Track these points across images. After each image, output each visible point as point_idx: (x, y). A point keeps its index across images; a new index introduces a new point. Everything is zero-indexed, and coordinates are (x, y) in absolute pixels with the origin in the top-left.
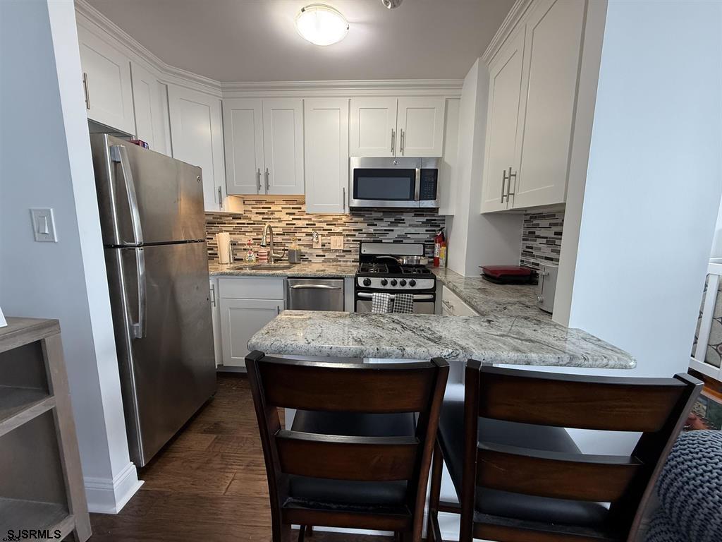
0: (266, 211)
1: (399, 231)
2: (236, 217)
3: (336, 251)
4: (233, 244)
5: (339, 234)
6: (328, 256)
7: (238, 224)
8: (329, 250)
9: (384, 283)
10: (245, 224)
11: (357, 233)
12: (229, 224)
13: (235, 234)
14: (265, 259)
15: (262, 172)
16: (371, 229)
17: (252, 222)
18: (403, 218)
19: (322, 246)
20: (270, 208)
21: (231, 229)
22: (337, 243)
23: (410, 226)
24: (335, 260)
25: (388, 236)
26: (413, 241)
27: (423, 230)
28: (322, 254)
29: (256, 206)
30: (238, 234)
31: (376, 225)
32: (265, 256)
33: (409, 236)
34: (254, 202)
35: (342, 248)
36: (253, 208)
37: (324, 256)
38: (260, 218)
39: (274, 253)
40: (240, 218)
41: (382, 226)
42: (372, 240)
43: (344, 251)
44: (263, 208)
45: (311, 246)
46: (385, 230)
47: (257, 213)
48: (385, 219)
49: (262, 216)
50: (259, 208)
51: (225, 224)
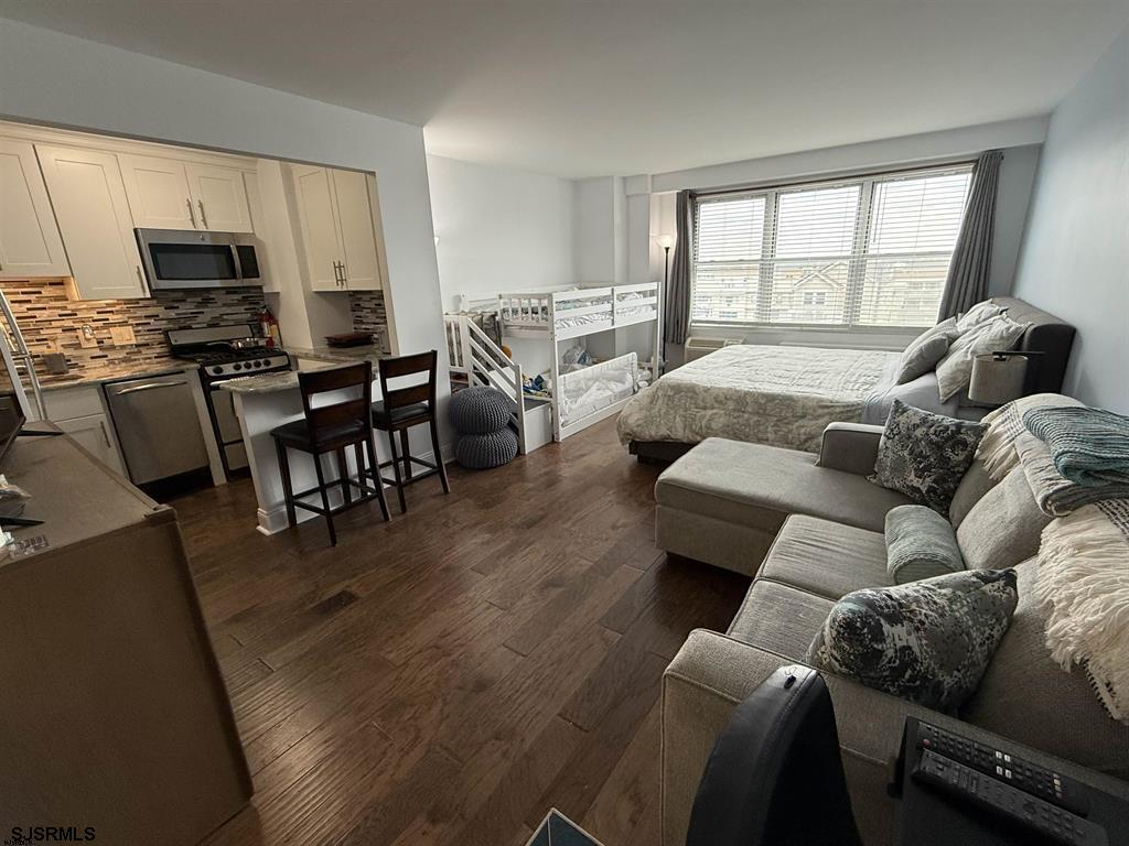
1: (209, 313)
3: (123, 347)
5: (124, 324)
6: (112, 355)
8: (113, 347)
9: (237, 368)
11: (152, 321)
16: (172, 314)
18: (212, 296)
19: (98, 343)
22: (124, 336)
23: (224, 305)
24: (125, 360)
25: (199, 320)
26: (232, 323)
27: (242, 309)
28: (101, 353)
31: (178, 308)
33: (225, 317)
35: (134, 342)
37: (106, 356)
41: (186, 308)
42: (177, 327)
43: (136, 346)
45: (78, 346)
46: (192, 313)
48: (189, 300)
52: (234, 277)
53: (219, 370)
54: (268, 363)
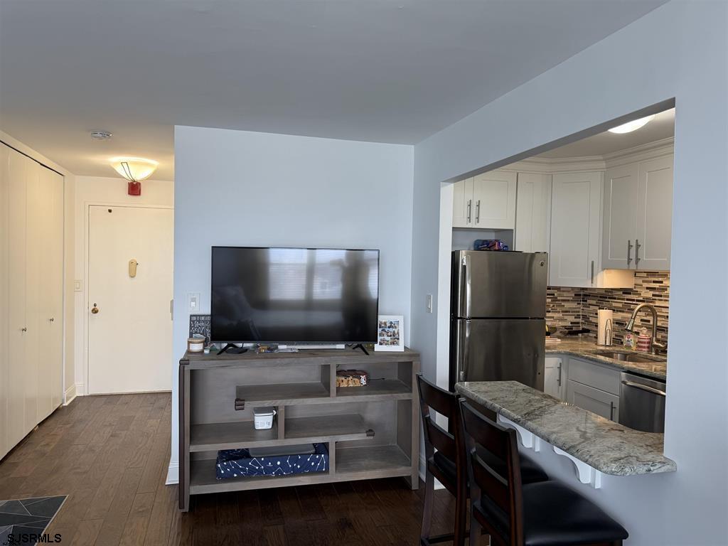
0: (657, 285)
2: (627, 291)
4: (619, 323)
7: (627, 300)
10: (633, 300)
12: (619, 299)
13: (623, 312)
14: (644, 347)
17: (641, 299)
20: (662, 282)
21: (620, 305)
29: (647, 279)
30: (626, 312)
32: (645, 343)
34: (645, 275)
36: (643, 282)
38: (650, 294)
39: (658, 341)
40: (630, 294)
44: (654, 282)
47: (647, 288)
49: (652, 293)
50: (650, 282)
51: (615, 298)
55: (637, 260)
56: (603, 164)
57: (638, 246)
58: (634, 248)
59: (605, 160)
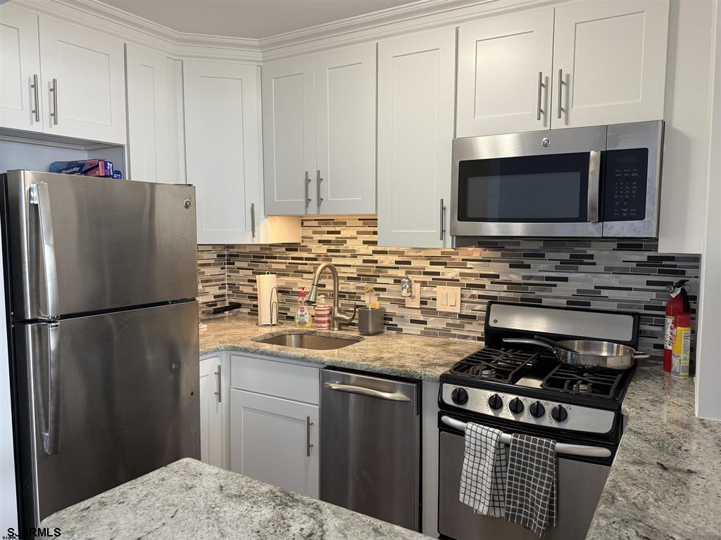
0: (332, 237)
1: (579, 280)
2: (291, 247)
3: (447, 315)
4: (282, 291)
5: (453, 282)
6: (433, 323)
7: (293, 258)
8: (433, 312)
9: (496, 404)
10: (301, 259)
11: (486, 282)
12: (280, 258)
13: (288, 275)
14: (324, 322)
15: (313, 177)
16: (516, 276)
17: (312, 256)
18: (589, 252)
19: (422, 303)
20: (339, 233)
21: (283, 267)
22: (448, 299)
23: (608, 270)
24: (445, 333)
25: (555, 292)
26: (614, 307)
27: (640, 280)
28: (422, 318)
29: (319, 229)
30: (293, 276)
31: (528, 267)
32: (324, 316)
33: (604, 293)
34: (316, 223)
35: (458, 311)
36: (314, 233)
37: (425, 323)
38: (323, 249)
39: (339, 311)
40: (296, 250)
41: (541, 269)
42: (519, 296)
43: (461, 316)
44: (329, 233)
45: (401, 303)
46: (548, 278)
47: (320, 241)
48: (548, 255)
49: (327, 247)
50: (322, 233)
51: (275, 258)
52: (582, 218)
53: (461, 397)
54: (560, 415)
55: (320, 200)
56: (258, 55)
57: (319, 180)
58: (313, 184)
59: (261, 47)
